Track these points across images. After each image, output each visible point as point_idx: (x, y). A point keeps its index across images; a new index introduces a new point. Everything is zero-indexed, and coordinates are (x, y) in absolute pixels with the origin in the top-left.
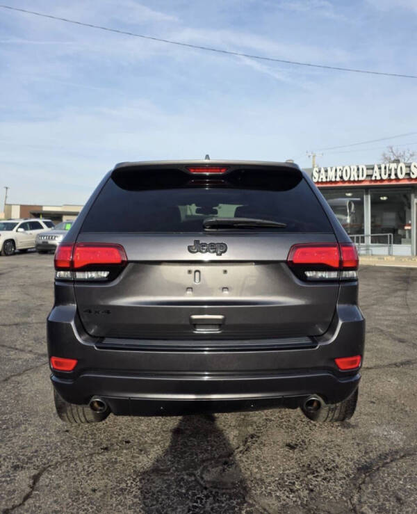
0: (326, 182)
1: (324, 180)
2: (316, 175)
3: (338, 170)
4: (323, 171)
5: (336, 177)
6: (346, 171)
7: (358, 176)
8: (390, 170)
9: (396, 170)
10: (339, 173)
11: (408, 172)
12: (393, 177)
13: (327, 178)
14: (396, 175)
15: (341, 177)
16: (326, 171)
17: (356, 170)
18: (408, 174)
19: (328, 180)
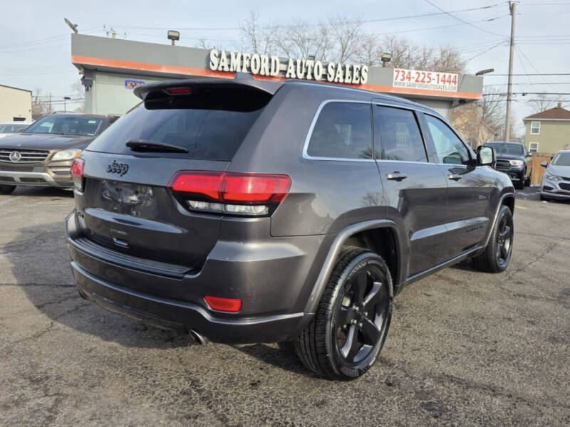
0: (229, 72)
1: (226, 69)
2: (214, 60)
3: (245, 58)
4: (224, 56)
5: (242, 67)
6: (255, 60)
7: (270, 70)
8: (307, 68)
9: (313, 68)
10: (246, 63)
11: (325, 73)
12: (309, 77)
13: (229, 66)
14: (313, 74)
15: (249, 69)
16: (229, 57)
17: (267, 60)
18: (325, 76)
19: (232, 70)
